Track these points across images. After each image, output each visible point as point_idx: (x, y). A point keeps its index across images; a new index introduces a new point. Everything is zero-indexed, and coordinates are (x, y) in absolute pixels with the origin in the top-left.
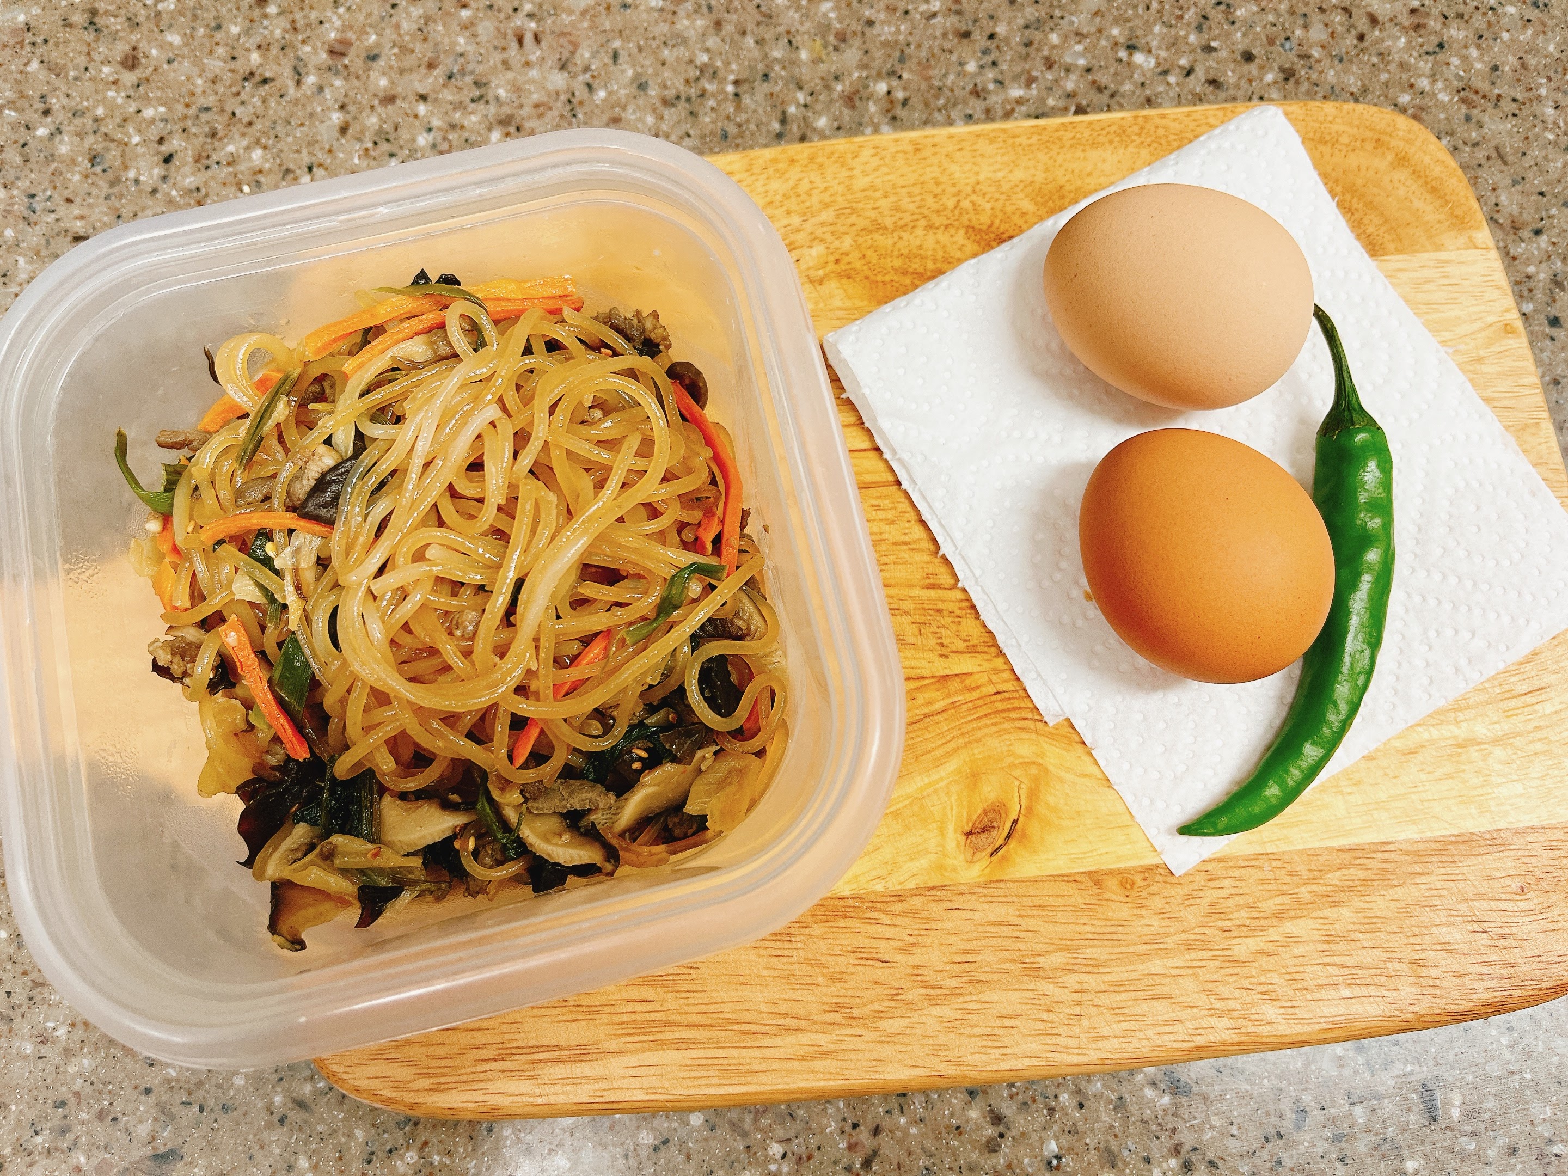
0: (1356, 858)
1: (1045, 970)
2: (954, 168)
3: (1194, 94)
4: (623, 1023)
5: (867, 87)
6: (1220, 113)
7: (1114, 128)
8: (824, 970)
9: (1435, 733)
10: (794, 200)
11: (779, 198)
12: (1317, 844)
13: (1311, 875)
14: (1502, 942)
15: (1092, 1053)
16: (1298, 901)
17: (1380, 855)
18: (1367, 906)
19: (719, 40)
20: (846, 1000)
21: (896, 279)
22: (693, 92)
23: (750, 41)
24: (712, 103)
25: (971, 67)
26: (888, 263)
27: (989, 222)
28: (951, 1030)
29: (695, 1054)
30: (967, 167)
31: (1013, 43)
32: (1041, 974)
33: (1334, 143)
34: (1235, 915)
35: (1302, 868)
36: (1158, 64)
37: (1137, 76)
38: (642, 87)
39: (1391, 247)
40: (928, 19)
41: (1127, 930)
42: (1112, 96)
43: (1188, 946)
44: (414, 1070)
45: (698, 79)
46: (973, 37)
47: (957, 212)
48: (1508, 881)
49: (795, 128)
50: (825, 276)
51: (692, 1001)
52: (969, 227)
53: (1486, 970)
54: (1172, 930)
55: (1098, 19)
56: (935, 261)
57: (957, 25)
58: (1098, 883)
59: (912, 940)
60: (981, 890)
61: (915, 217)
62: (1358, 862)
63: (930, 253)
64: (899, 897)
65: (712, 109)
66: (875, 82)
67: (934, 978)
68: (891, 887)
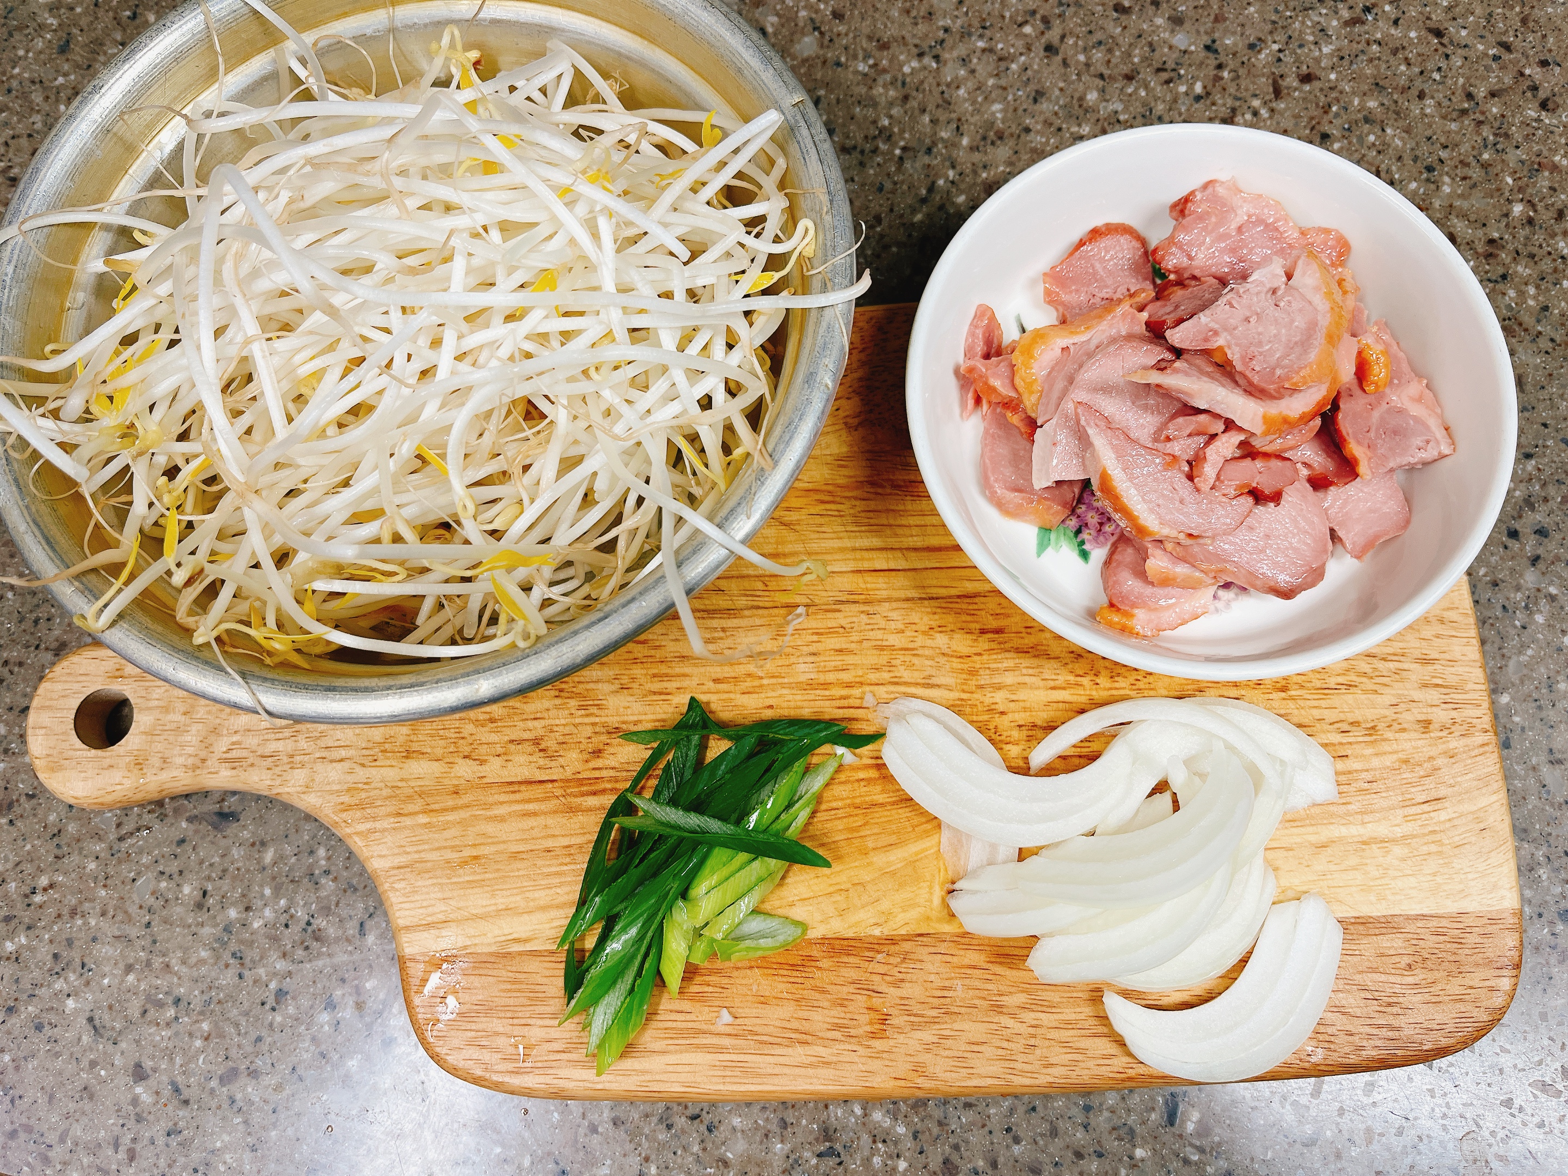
1: (1007, 1007)
4: (666, 1029)
8: (829, 996)
9: (1344, 831)
14: (1389, 1009)
15: (1042, 1077)
20: (845, 1022)
28: (928, 1050)
29: (721, 1057)
32: (1004, 1010)
44: (500, 1056)
48: (1397, 959)
50: (860, 423)
53: (1375, 1031)
59: (901, 976)
64: (892, 941)
67: (916, 1009)
68: (886, 933)
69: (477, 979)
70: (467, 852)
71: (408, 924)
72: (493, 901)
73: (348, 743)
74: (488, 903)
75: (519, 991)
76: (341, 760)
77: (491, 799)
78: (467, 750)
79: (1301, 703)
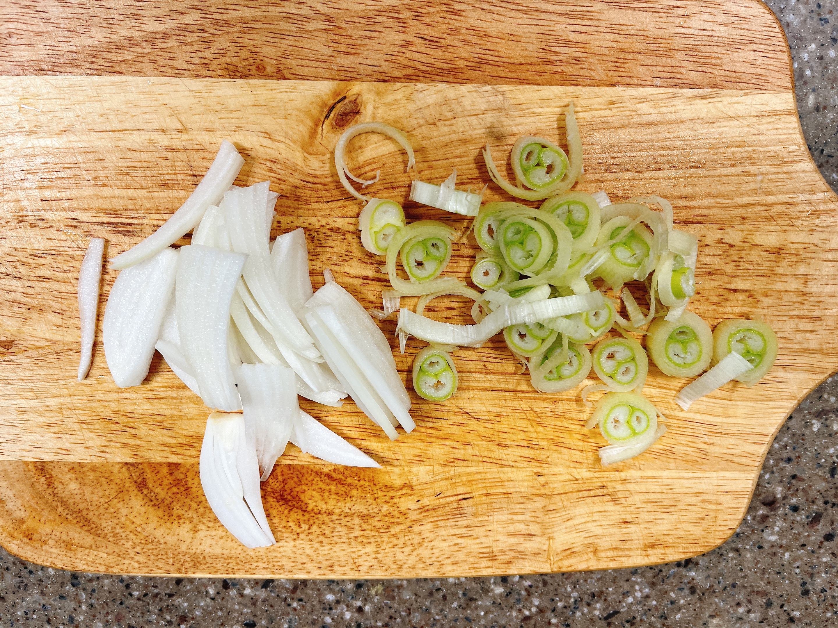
0: (112, 67)
1: (321, 20)
2: (309, 551)
4: (591, 19)
6: (130, 569)
7: (201, 567)
8: (461, 37)
9: (48, 142)
10: (415, 542)
11: (425, 544)
12: (135, 78)
13: (141, 59)
16: (153, 44)
17: (96, 67)
18: (109, 35)
20: (449, 16)
21: (356, 482)
26: (360, 493)
27: (291, 513)
30: (301, 551)
32: (323, 17)
33: (59, 541)
34: (193, 39)
35: (147, 66)
39: (31, 467)
41: (265, 38)
43: (228, 23)
44: (724, 8)
47: (311, 522)
48: (18, 42)
50: (401, 489)
51: (547, 28)
52: (306, 511)
54: (237, 35)
56: (330, 491)
58: (279, 71)
59: (403, 50)
60: (355, 76)
61: (339, 522)
62: (110, 64)
63: (332, 497)
64: (408, 78)
67: (392, 23)
68: (412, 85)
69: (738, 69)
70: (738, 170)
71: (788, 117)
72: (720, 130)
73: (825, 263)
74: (725, 129)
75: (706, 57)
76: (831, 250)
77: (715, 211)
78: (732, 252)
79: (74, 245)
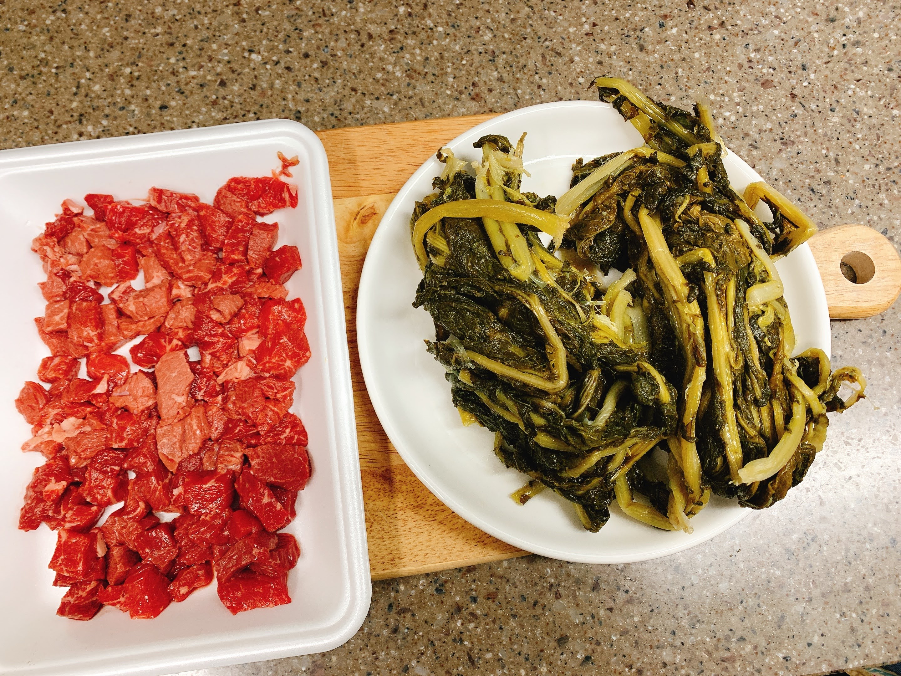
3: (278, 74)
5: (121, 70)
19: (51, 46)
22: (35, 72)
23: (66, 47)
24: (44, 78)
25: (173, 60)
31: (194, 49)
36: (263, 59)
37: (252, 65)
38: (11, 70)
40: (154, 36)
42: (239, 74)
45: (38, 65)
46: (175, 45)
49: (83, 90)
55: (237, 37)
57: (168, 40)
65: (44, 81)
66: (125, 67)
